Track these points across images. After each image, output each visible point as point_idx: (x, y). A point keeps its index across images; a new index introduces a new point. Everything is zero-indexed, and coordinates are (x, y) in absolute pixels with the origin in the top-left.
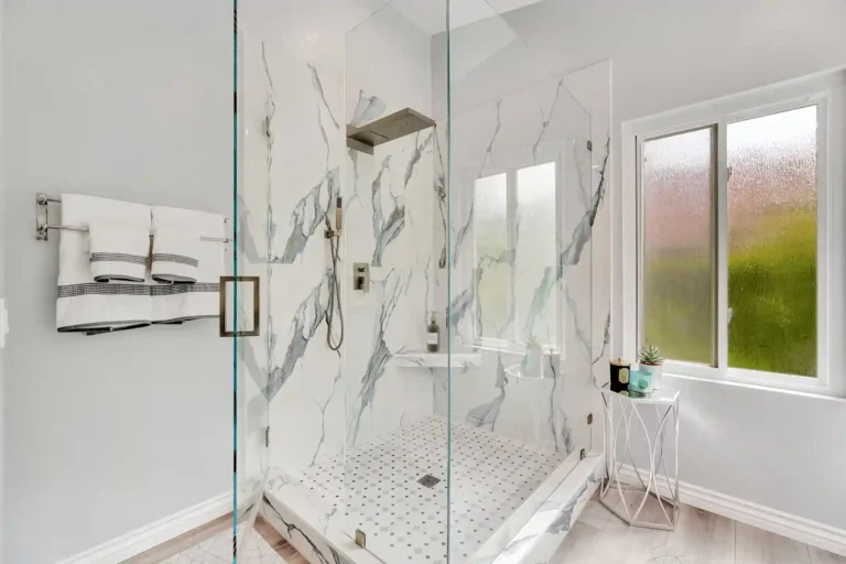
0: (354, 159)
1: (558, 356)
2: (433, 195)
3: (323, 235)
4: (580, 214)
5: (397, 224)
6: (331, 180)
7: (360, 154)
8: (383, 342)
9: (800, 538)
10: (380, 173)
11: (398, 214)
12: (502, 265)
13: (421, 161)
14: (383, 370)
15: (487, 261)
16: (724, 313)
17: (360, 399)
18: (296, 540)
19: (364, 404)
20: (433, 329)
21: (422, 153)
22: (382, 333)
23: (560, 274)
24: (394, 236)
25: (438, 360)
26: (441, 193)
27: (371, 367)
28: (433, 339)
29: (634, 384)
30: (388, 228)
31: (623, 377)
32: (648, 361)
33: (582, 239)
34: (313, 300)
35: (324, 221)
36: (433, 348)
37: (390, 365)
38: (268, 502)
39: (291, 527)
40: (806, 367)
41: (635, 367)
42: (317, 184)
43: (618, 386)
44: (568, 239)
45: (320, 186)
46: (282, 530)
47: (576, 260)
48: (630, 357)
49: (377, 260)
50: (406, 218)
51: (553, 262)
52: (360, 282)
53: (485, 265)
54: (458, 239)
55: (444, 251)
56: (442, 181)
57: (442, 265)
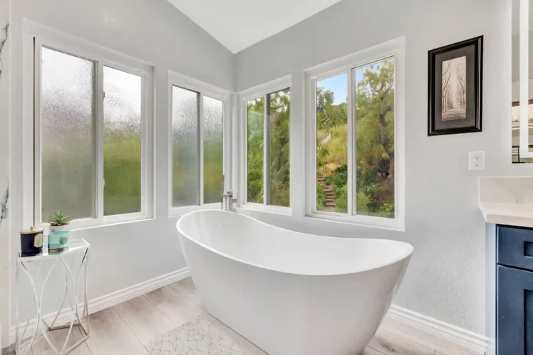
16: (102, 182)
31: (37, 242)
32: (60, 223)
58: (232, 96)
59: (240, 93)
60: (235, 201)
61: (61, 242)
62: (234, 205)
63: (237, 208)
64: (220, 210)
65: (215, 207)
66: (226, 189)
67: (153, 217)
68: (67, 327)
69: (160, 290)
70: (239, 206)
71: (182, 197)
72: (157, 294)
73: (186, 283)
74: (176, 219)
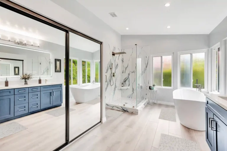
0: (113, 57)
1: (142, 86)
2: (121, 61)
3: (110, 69)
4: (145, 66)
6: (111, 60)
7: (114, 56)
8: (116, 85)
9: (169, 105)
10: (115, 59)
11: (117, 65)
12: (133, 73)
15: (131, 72)
16: (163, 80)
18: (114, 108)
20: (122, 84)
22: (115, 83)
23: (142, 75)
25: (123, 88)
26: (123, 61)
27: (114, 89)
28: (122, 85)
29: (152, 88)
30: (116, 67)
31: (151, 88)
32: (154, 86)
33: (145, 70)
35: (110, 67)
36: (122, 86)
37: (116, 89)
38: (108, 105)
39: (113, 107)
40: (170, 86)
41: (152, 87)
42: (109, 61)
43: (150, 89)
44: (143, 70)
46: (112, 108)
47: (144, 73)
48: (151, 85)
49: (115, 72)
51: (141, 73)
52: (113, 75)
53: (130, 73)
54: (126, 69)
55: (123, 70)
56: (123, 59)
57: (123, 73)
67: (174, 88)
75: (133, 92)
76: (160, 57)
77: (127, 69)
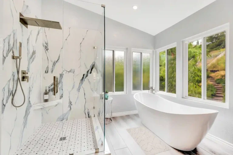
0: (22, 28)
3: (11, 57)
5: (34, 56)
6: (14, 34)
8: (30, 101)
10: (29, 36)
11: (34, 53)
12: (70, 73)
13: (39, 35)
14: (29, 112)
17: (23, 126)
19: (24, 127)
20: (46, 94)
21: (40, 32)
22: (29, 98)
24: (33, 60)
25: (47, 104)
26: (46, 48)
27: (26, 112)
30: (31, 58)
32: (107, 92)
34: (7, 86)
35: (11, 51)
36: (46, 101)
37: (31, 110)
42: (9, 34)
45: (10, 35)
49: (28, 69)
50: (36, 54)
52: (23, 78)
53: (64, 73)
54: (54, 64)
55: (48, 67)
56: (47, 44)
57: (47, 72)
58: (153, 51)
59: (157, 50)
60: (154, 90)
61: (107, 97)
62: (154, 91)
63: (155, 93)
64: (148, 93)
65: (146, 91)
66: (151, 86)
67: (127, 93)
68: (108, 118)
69: (129, 115)
70: (156, 92)
71: (135, 87)
72: (128, 116)
73: (137, 115)
74: (133, 94)
75: (70, 108)
76: (112, 52)
77: (57, 64)
